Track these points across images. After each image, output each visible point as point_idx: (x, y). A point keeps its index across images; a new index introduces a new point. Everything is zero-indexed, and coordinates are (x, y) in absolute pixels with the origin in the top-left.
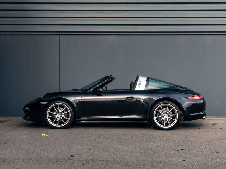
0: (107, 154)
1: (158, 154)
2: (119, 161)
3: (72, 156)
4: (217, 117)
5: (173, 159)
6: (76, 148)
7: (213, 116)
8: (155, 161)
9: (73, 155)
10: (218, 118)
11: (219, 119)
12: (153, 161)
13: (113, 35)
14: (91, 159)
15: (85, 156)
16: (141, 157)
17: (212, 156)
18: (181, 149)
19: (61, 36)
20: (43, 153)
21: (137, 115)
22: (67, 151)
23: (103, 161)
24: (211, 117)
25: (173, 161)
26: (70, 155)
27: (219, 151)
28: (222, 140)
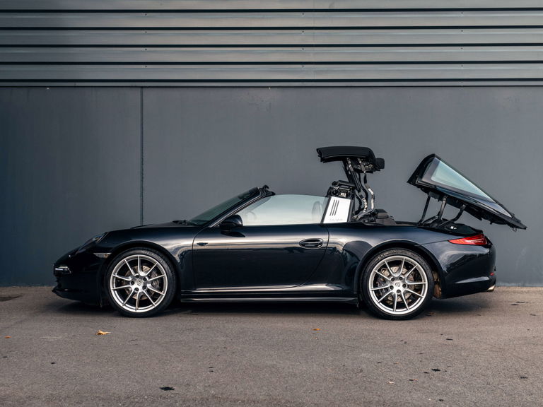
0: (252, 383)
1: (378, 382)
2: (283, 401)
3: (167, 389)
4: (524, 286)
5: (415, 396)
6: (179, 369)
7: (513, 284)
8: (370, 402)
9: (170, 386)
10: (525, 289)
11: (528, 292)
12: (364, 402)
13: (271, 87)
14: (214, 396)
15: (200, 388)
16: (336, 391)
17: (509, 388)
18: (435, 370)
19: (146, 92)
20: (97, 380)
21: (328, 283)
22: (155, 376)
23: (243, 401)
24: (507, 284)
25: (414, 401)
26: (162, 386)
27: (526, 376)
28: (534, 344)
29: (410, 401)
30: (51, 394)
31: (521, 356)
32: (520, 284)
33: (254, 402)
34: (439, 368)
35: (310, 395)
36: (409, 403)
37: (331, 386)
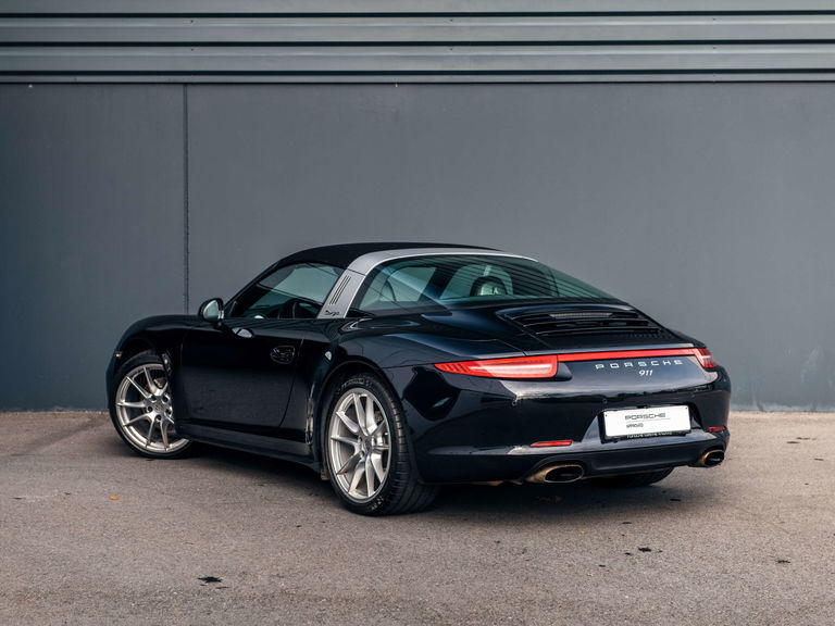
0: (347, 571)
1: (548, 569)
2: (393, 600)
3: (210, 580)
4: (813, 411)
5: (604, 591)
6: (233, 547)
7: (796, 408)
8: (531, 601)
9: (215, 576)
10: (815, 416)
11: (819, 421)
12: (522, 601)
13: (399, 83)
14: (283, 592)
15: (263, 579)
16: (479, 584)
17: (757, 577)
18: (644, 550)
19: (191, 90)
20: (99, 566)
22: (193, 559)
23: (329, 600)
24: (787, 408)
25: (602, 600)
26: (203, 576)
27: (788, 559)
28: (810, 508)
29: (595, 599)
30: (25, 589)
31: (786, 527)
32: (808, 408)
33: (347, 600)
34: (650, 547)
35: (438, 589)
36: (593, 602)
37: (472, 575)
